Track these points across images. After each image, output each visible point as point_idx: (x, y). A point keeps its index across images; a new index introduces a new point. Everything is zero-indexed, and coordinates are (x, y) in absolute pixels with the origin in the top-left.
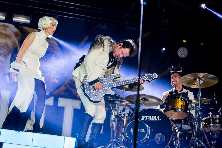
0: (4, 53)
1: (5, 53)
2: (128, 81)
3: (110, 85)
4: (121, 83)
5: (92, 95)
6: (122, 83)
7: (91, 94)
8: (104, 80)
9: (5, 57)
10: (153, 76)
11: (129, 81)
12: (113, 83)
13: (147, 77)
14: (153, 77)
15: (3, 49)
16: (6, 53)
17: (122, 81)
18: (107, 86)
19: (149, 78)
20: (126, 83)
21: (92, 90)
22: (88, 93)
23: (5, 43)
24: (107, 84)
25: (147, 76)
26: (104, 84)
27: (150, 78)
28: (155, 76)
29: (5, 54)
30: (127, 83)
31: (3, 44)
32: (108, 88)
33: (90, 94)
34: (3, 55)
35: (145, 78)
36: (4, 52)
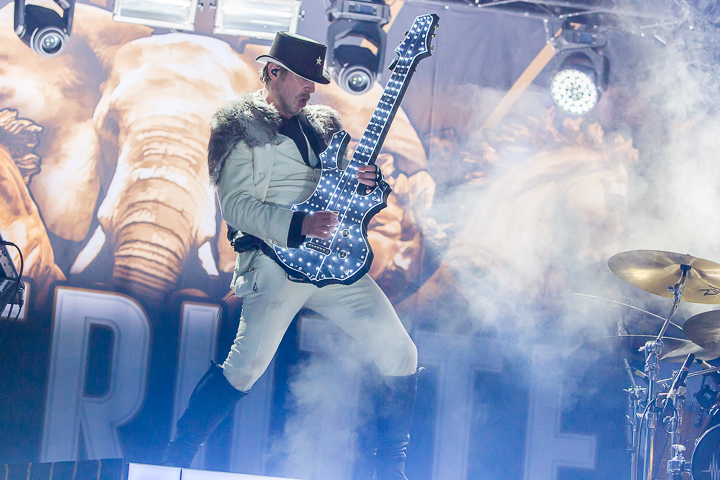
0: (190, 158)
1: (194, 157)
2: (377, 122)
3: (347, 188)
4: (366, 147)
5: (334, 264)
6: (368, 143)
7: (330, 266)
8: (318, 196)
9: (194, 173)
10: (419, 30)
11: (379, 118)
12: (346, 174)
13: (409, 52)
14: (424, 32)
15: (185, 141)
16: (197, 154)
17: (363, 141)
18: (342, 198)
19: (416, 50)
20: (376, 132)
21: (321, 257)
22: (320, 274)
23: (193, 116)
24: (338, 192)
25: (405, 51)
26: (331, 202)
27: (418, 44)
28: (422, 24)
29: (194, 162)
30: (379, 129)
31: (186, 122)
32: (349, 201)
33: (325, 271)
34: (187, 164)
35: (407, 59)
36: (192, 152)
